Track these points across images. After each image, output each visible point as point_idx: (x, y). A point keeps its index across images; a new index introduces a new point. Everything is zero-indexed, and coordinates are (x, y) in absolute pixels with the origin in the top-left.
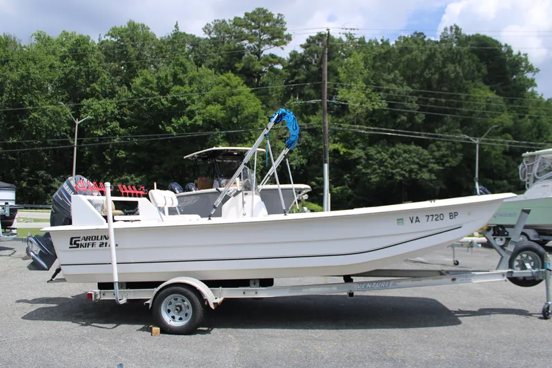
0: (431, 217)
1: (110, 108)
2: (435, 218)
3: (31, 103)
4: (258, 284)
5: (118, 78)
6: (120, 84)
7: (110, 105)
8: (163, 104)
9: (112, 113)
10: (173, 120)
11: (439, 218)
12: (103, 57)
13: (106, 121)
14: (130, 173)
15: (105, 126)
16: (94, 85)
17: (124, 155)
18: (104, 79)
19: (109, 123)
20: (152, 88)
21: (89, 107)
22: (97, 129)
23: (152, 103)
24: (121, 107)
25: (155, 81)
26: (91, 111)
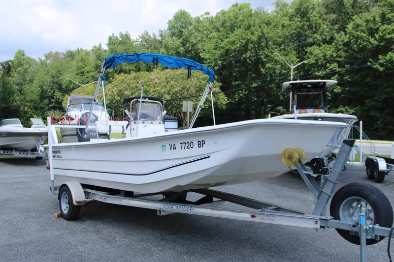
0: (184, 145)
1: (329, 53)
2: (187, 145)
5: (336, 27)
6: (338, 31)
7: (329, 50)
8: (372, 44)
9: (332, 56)
10: (380, 57)
11: (189, 147)
12: (323, 10)
13: (326, 63)
14: (344, 105)
15: (326, 68)
16: (316, 35)
17: (340, 91)
18: (324, 29)
19: (328, 65)
20: (362, 31)
21: (311, 53)
22: (319, 71)
23: (361, 44)
24: (339, 50)
25: (364, 24)
26: (313, 56)
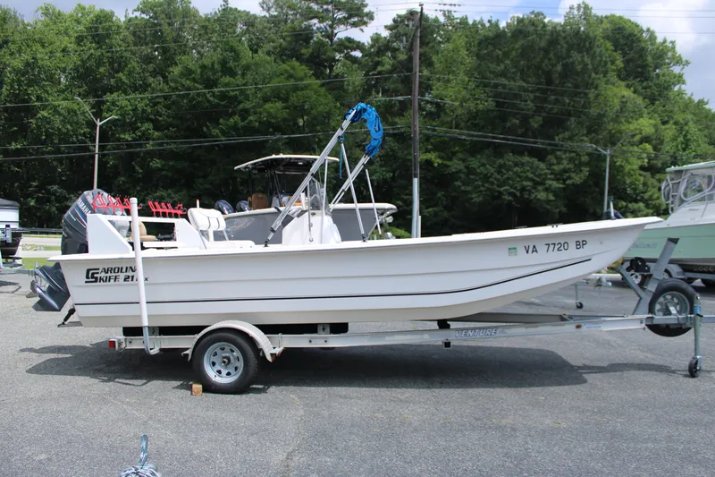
0: (552, 247)
1: (140, 106)
2: (557, 247)
3: (39, 98)
4: (328, 330)
5: (151, 67)
6: (154, 74)
7: (140, 101)
8: (208, 101)
9: (144, 111)
10: (221, 121)
11: (562, 248)
12: (131, 38)
13: (135, 123)
14: (165, 188)
15: (135, 129)
16: (121, 74)
17: (159, 165)
18: (134, 68)
19: (139, 124)
20: (194, 80)
21: (113, 103)
22: (124, 132)
23: (194, 99)
24: (156, 104)
25: (199, 71)
26: (117, 108)
